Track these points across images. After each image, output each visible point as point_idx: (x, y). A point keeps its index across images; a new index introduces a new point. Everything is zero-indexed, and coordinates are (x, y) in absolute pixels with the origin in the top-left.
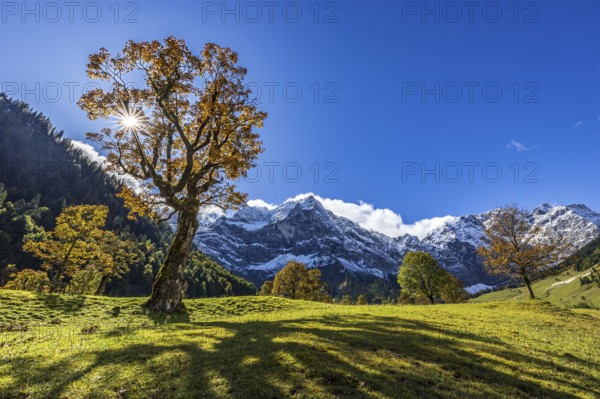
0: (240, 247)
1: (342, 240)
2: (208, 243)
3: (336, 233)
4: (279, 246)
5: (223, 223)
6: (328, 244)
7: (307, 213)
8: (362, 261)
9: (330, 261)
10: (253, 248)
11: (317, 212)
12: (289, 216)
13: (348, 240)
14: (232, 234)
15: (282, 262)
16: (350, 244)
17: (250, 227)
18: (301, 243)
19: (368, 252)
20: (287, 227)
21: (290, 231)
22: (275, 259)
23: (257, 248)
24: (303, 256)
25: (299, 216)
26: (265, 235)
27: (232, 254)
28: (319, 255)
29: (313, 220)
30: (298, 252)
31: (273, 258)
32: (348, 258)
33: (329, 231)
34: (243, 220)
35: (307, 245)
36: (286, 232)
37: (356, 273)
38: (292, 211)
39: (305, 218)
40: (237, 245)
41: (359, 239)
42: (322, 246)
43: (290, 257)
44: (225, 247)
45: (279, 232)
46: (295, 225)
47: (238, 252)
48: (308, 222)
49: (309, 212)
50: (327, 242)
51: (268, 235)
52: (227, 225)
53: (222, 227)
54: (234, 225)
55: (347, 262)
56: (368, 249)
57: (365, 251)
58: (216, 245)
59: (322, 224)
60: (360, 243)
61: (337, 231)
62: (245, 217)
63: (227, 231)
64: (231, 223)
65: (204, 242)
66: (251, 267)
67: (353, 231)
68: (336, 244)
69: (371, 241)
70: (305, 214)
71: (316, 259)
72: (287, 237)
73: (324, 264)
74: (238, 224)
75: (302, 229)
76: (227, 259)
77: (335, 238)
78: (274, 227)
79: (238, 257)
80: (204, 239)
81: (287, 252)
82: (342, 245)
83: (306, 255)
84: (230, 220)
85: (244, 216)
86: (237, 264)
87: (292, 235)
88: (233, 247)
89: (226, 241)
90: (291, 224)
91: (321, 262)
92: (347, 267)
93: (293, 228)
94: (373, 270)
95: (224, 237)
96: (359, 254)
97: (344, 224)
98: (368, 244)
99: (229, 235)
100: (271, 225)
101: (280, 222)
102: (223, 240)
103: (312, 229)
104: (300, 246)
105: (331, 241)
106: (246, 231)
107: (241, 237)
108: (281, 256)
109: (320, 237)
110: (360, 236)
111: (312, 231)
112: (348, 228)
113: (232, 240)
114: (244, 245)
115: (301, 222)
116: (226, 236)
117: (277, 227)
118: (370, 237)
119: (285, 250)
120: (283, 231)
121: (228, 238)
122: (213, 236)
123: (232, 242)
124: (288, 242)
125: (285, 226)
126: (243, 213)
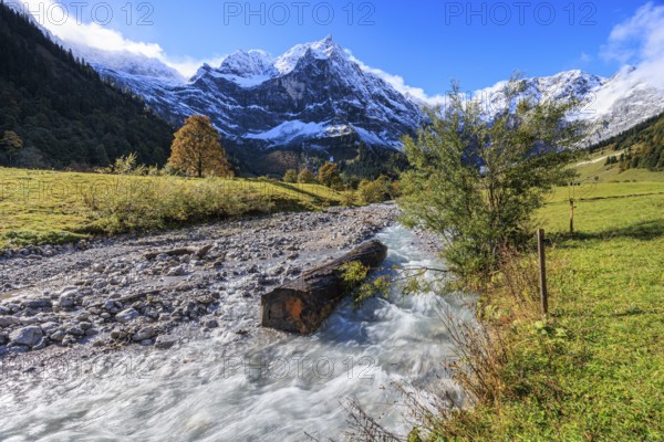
0: (234, 110)
1: (364, 104)
2: (190, 102)
3: (359, 95)
4: (284, 110)
5: (206, 76)
6: (347, 109)
7: (323, 64)
8: (385, 132)
9: (345, 131)
10: (250, 112)
11: (335, 64)
12: (297, 67)
13: (372, 105)
14: (221, 91)
15: (288, 130)
16: (373, 110)
17: (245, 83)
18: (311, 107)
19: (397, 121)
20: (294, 83)
21: (298, 90)
22: (279, 127)
23: (257, 112)
24: (312, 124)
25: (309, 68)
26: (265, 94)
27: (225, 119)
28: (333, 124)
29: (329, 74)
30: (307, 118)
31: (275, 125)
32: (368, 128)
33: (348, 91)
34: (235, 72)
35: (319, 109)
36: (293, 91)
37: (373, 146)
38: (301, 60)
39: (318, 72)
40: (230, 107)
41: (389, 105)
42: (337, 111)
43: (297, 124)
44: (213, 108)
45: (284, 91)
46: (304, 82)
47: (231, 116)
48: (321, 77)
49: (324, 61)
50: (345, 106)
51: (269, 94)
52: (212, 78)
53: (207, 81)
54: (222, 79)
55: (366, 132)
56: (398, 117)
57: (393, 120)
58: (202, 106)
59: (339, 81)
60: (388, 110)
61: (360, 92)
62: (238, 67)
63: (213, 87)
64: (218, 75)
65: (184, 101)
66: (250, 136)
67: (383, 93)
68: (354, 109)
69: (403, 108)
70: (319, 66)
71: (329, 128)
72: (294, 98)
73: (338, 134)
74: (228, 77)
75: (314, 87)
76: (219, 124)
77: (356, 102)
78: (277, 83)
79: (231, 123)
80: (184, 98)
81: (293, 118)
82: (363, 111)
83: (317, 122)
84: (217, 71)
85: (235, 66)
86: (232, 131)
87: (300, 96)
88: (225, 109)
89: (214, 101)
90: (300, 81)
91: (333, 132)
92: (364, 139)
93: (302, 86)
94: (395, 143)
95: (210, 95)
96: (383, 124)
97: (372, 82)
98: (398, 112)
99: (217, 93)
100: (273, 80)
101: (285, 77)
102: (209, 99)
103: (326, 88)
104: (310, 110)
105: (350, 105)
106: (240, 88)
107: (234, 95)
108: (286, 122)
109: (337, 99)
110: (390, 101)
111: (326, 90)
112: (376, 90)
113: (222, 99)
114: (239, 106)
115: (313, 78)
116: (213, 94)
117: (280, 83)
118: (403, 102)
119: (292, 115)
120: (289, 89)
121: (217, 97)
122: (195, 93)
123: (222, 103)
124: (296, 104)
125: (292, 82)
126: (235, 62)
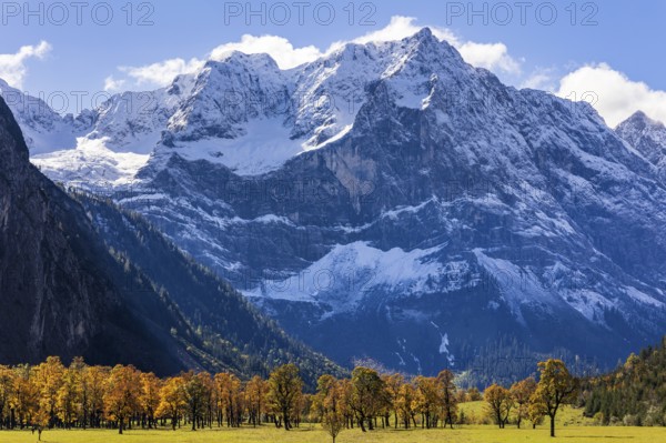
0: (229, 228)
1: (511, 200)
4: (331, 222)
6: (471, 219)
7: (413, 117)
9: (467, 277)
11: (442, 117)
12: (358, 126)
14: (200, 188)
15: (346, 269)
18: (392, 214)
20: (353, 160)
21: (362, 176)
22: (325, 260)
23: (276, 230)
24: (397, 252)
25: (385, 128)
26: (292, 189)
27: (215, 252)
28: (442, 257)
29: (429, 143)
30: (385, 238)
31: (316, 257)
32: (520, 259)
34: (216, 131)
35: (411, 221)
36: (350, 176)
39: (407, 136)
40: (221, 222)
41: (580, 169)
42: (452, 225)
43: (363, 254)
44: (192, 230)
45: (330, 177)
46: (375, 157)
47: (225, 243)
48: (413, 148)
49: (417, 113)
50: (468, 212)
51: (299, 186)
53: (175, 171)
56: (606, 201)
60: (579, 182)
63: (187, 183)
64: (189, 151)
67: (565, 141)
68: (490, 218)
69: (620, 172)
70: (407, 123)
71: (434, 269)
72: (352, 192)
73: (453, 286)
75: (398, 169)
77: (490, 200)
78: (315, 163)
79: (232, 259)
81: (353, 238)
82: (508, 220)
83: (408, 249)
84: (185, 138)
85: (214, 116)
87: (366, 188)
88: (211, 229)
89: (192, 214)
90: (366, 155)
91: (445, 280)
92: (509, 292)
93: (371, 165)
94: (577, 294)
95: (184, 203)
97: (534, 116)
98: (606, 185)
99: (196, 196)
101: (334, 146)
102: (183, 211)
103: (425, 172)
104: (389, 221)
105: (477, 209)
106: (238, 179)
107: (225, 195)
108: (338, 249)
109: (448, 198)
110: (585, 157)
111: (424, 177)
112: (546, 134)
113: (205, 207)
114: (237, 219)
115: (394, 148)
116: (189, 199)
117: (322, 161)
118: (620, 158)
119: (349, 230)
120: (341, 174)
121: (195, 204)
122: (159, 203)
123: (206, 216)
124: (358, 206)
125: (348, 159)
126: (211, 105)
